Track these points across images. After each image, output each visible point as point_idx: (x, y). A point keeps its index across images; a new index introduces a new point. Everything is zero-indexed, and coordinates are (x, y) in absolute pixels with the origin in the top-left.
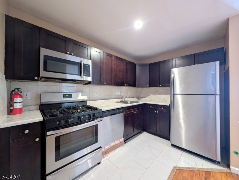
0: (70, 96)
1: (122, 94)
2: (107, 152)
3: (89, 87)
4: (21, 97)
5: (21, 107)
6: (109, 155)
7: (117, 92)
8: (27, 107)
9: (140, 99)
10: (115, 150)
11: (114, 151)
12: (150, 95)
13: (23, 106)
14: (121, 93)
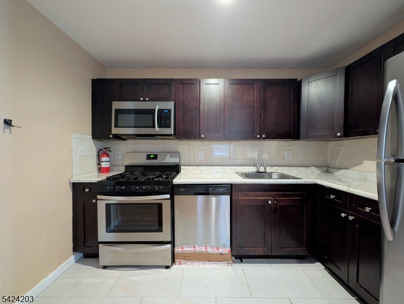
0: (156, 157)
1: (266, 156)
2: (188, 258)
3: (188, 144)
4: (108, 156)
5: (108, 166)
6: (191, 265)
7: (249, 152)
8: (118, 168)
9: (331, 173)
10: (207, 263)
11: (205, 264)
12: (362, 163)
13: (110, 166)
14: (260, 155)
